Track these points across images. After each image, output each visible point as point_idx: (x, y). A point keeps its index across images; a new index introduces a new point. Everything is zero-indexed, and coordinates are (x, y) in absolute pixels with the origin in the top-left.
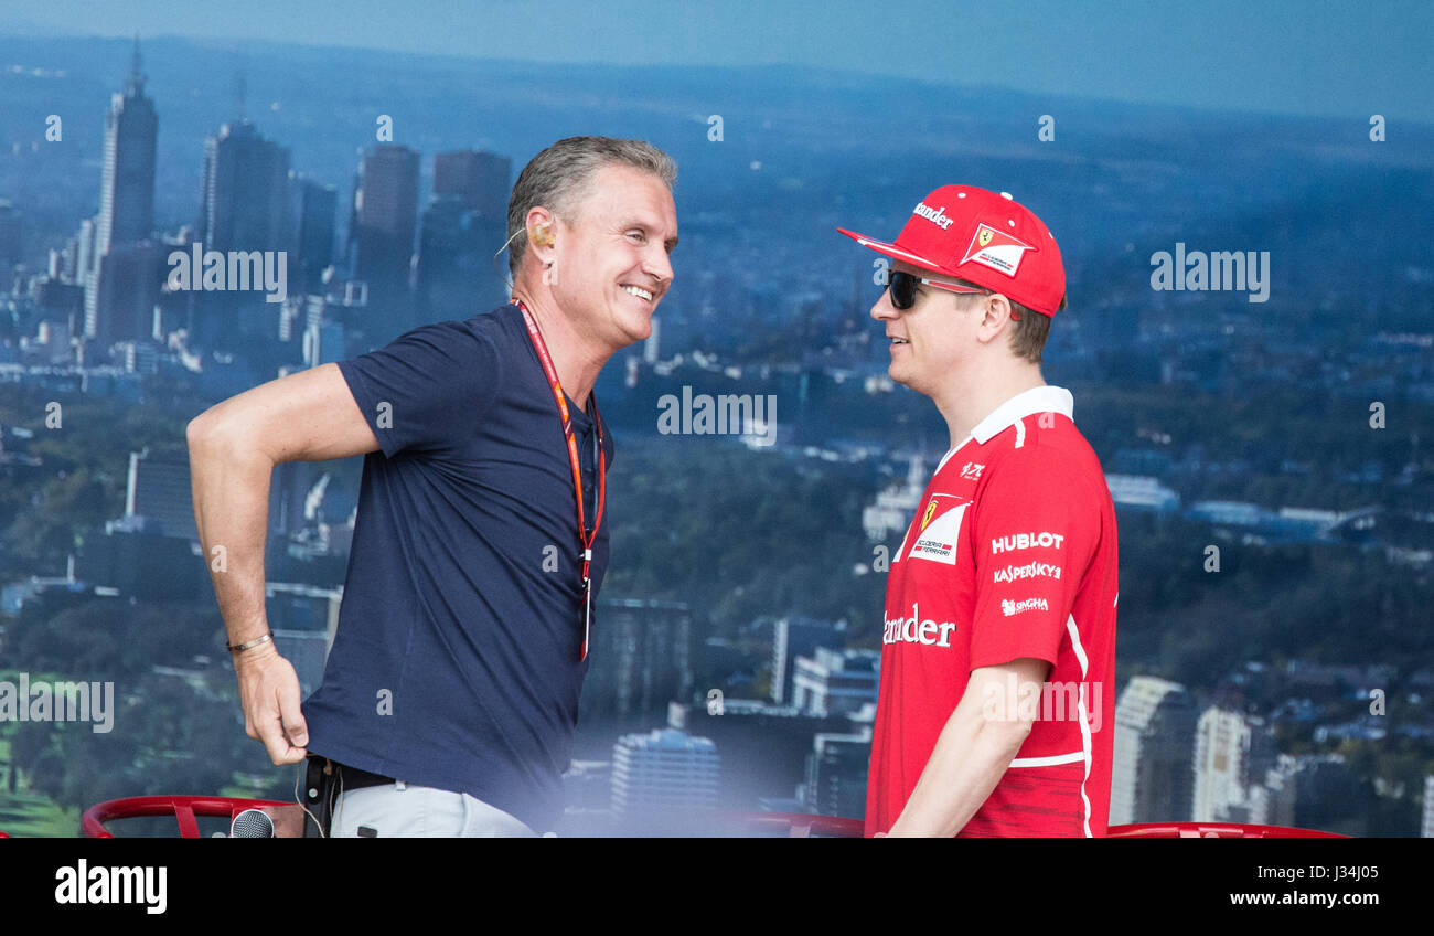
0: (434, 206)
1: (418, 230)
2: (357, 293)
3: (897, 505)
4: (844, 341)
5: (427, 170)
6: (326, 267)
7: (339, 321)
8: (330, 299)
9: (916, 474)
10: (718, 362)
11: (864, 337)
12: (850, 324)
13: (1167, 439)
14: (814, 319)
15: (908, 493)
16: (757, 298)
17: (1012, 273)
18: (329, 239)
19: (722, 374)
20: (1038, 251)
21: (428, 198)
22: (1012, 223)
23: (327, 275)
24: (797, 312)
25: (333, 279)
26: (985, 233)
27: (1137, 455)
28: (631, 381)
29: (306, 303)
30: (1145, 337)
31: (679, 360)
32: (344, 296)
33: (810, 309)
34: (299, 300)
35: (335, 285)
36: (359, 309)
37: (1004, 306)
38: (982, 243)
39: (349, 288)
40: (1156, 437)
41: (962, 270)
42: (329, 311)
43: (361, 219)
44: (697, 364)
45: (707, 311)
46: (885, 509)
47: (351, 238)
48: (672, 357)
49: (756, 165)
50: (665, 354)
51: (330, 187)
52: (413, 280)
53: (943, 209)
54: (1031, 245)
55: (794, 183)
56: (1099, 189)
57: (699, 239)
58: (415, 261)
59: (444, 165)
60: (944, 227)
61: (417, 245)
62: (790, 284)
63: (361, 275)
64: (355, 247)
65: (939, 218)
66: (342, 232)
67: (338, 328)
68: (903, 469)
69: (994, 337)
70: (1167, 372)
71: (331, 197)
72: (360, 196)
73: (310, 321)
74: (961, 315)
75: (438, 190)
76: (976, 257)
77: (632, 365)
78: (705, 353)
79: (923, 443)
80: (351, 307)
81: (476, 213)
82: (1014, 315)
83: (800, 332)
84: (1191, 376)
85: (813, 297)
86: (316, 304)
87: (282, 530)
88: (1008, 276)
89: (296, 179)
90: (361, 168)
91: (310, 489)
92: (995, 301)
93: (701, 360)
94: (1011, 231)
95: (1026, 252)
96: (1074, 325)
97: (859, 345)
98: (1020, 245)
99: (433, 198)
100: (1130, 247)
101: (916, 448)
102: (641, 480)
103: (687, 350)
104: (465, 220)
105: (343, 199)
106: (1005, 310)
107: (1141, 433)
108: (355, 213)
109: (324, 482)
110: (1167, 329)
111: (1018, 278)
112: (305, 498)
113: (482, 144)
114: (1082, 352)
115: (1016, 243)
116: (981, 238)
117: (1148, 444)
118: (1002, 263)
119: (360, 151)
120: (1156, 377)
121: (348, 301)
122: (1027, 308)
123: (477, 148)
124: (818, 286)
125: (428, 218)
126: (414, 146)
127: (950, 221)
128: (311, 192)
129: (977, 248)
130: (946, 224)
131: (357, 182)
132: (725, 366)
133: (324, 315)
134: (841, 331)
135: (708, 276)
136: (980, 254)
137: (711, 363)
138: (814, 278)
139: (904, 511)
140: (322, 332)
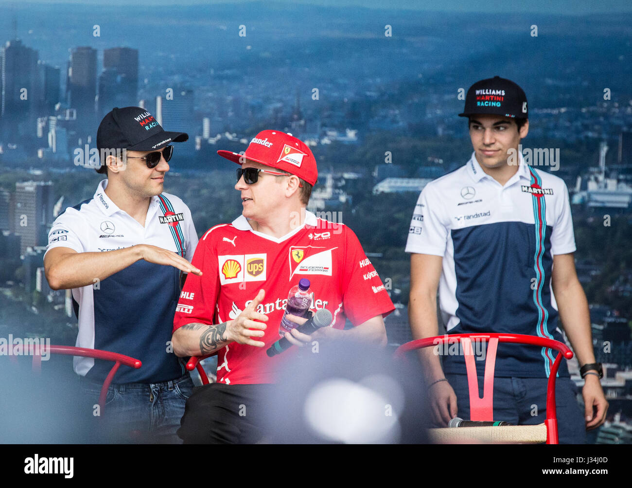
0: (104, 73)
1: (97, 84)
2: (71, 114)
3: (321, 197)
4: (294, 125)
5: (100, 57)
6: (57, 103)
7: (64, 127)
8: (59, 117)
9: (329, 183)
10: (236, 137)
11: (302, 122)
12: (296, 116)
13: (441, 161)
14: (280, 115)
15: (326, 192)
16: (253, 108)
17: (299, 165)
18: (58, 90)
19: (239, 142)
20: (309, 156)
21: (102, 70)
22: (297, 144)
23: (57, 107)
24: (271, 112)
25: (60, 108)
26: (287, 148)
27: (428, 169)
28: (198, 147)
29: (49, 120)
30: (429, 116)
31: (219, 137)
32: (66, 116)
33: (277, 111)
34: (45, 118)
35: (61, 111)
36: (73, 121)
37: (296, 181)
38: (286, 153)
39: (68, 112)
40: (436, 161)
41: (278, 164)
42: (60, 123)
43: (71, 80)
44: (227, 138)
45: (230, 114)
46: (316, 199)
47: (67, 91)
48: (216, 136)
49: (249, 47)
50: (212, 135)
51: (57, 67)
52: (96, 107)
53: (266, 139)
54: (306, 153)
55: (266, 55)
56: (404, 51)
57: (225, 82)
58: (97, 98)
59: (108, 54)
60: (269, 146)
61: (97, 91)
62: (267, 100)
63: (73, 106)
64: (69, 93)
65: (266, 143)
66: (63, 87)
67: (64, 130)
68: (324, 180)
69: (293, 195)
70: (440, 131)
71: (58, 71)
72: (70, 70)
73: (51, 127)
74: (278, 185)
75: (106, 65)
76: (284, 159)
77: (198, 140)
78: (231, 133)
79: (332, 168)
80: (68, 121)
81: (123, 75)
82: (301, 185)
83: (273, 121)
84: (451, 132)
85: (279, 105)
86: (53, 120)
87: (43, 223)
88: (297, 167)
89: (41, 64)
90: (70, 58)
91: (55, 203)
92: (292, 178)
93: (229, 136)
94: (297, 147)
95: (304, 156)
96: (397, 112)
97: (300, 126)
98: (301, 153)
99: (104, 70)
100: (420, 76)
101: (329, 171)
102: (205, 192)
103: (222, 132)
104: (119, 78)
105: (63, 72)
106: (297, 183)
107: (430, 159)
108: (68, 78)
109: (62, 199)
110: (439, 112)
111: (302, 167)
112: (53, 208)
113: (125, 44)
114: (401, 124)
115: (300, 153)
116: (286, 151)
117: (433, 164)
118: (295, 161)
119: (70, 50)
120: (435, 133)
121: (67, 118)
122: (305, 181)
123: (123, 46)
124: (280, 100)
125: (102, 78)
126: (94, 47)
127: (271, 144)
128: (48, 69)
129: (284, 155)
130: (269, 145)
131: (69, 64)
132: (241, 138)
133: (57, 125)
134: (292, 120)
135: (230, 98)
136: (285, 157)
137: (234, 137)
138: (278, 97)
139: (324, 199)
140: (56, 132)
